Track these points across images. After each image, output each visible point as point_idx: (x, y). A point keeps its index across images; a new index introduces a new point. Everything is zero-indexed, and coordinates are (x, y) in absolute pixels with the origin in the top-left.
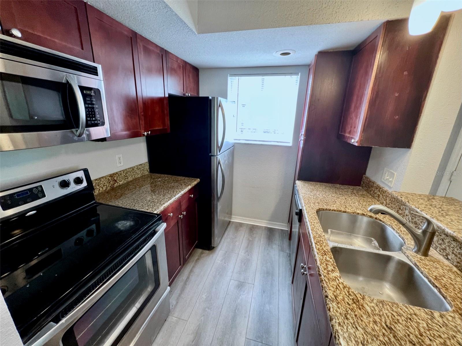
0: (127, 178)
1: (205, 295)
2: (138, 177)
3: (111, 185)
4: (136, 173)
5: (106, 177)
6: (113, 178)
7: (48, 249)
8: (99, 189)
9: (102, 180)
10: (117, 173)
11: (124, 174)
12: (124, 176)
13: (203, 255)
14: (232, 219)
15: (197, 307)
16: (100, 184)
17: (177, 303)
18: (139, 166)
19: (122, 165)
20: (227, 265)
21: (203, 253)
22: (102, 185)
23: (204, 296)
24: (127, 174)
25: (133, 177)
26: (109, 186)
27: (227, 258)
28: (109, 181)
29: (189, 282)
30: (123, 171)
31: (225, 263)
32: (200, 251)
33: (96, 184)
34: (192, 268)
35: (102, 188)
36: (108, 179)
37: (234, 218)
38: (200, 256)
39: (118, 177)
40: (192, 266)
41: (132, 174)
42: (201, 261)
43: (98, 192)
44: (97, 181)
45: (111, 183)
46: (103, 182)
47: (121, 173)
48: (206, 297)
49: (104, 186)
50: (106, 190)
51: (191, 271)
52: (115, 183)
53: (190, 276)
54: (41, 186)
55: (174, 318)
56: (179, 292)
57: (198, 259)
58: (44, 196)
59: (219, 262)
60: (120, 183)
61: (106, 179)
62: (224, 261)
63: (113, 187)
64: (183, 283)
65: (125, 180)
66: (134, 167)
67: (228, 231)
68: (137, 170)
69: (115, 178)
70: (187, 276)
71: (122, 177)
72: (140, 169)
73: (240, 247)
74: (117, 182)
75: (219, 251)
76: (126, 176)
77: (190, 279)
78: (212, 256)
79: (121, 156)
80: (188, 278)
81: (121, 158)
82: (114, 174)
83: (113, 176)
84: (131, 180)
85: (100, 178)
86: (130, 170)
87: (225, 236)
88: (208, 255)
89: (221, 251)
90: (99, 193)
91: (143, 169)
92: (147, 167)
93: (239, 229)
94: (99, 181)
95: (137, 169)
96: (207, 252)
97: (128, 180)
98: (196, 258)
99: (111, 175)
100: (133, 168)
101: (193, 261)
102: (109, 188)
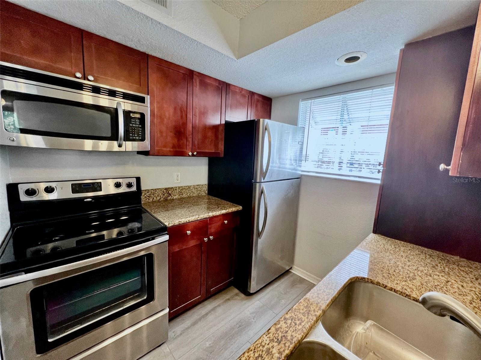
0: (182, 194)
1: (210, 343)
2: (193, 195)
3: (165, 197)
4: (192, 191)
5: (161, 189)
6: (168, 191)
7: (94, 231)
8: (153, 198)
9: (158, 191)
10: (172, 188)
11: (179, 190)
12: (179, 192)
13: (237, 297)
14: (294, 271)
15: (194, 351)
16: (155, 194)
17: (181, 334)
18: (197, 186)
19: (179, 182)
20: (255, 321)
21: (238, 295)
22: (157, 195)
23: (208, 344)
24: (182, 191)
25: (188, 194)
26: (162, 197)
27: (259, 313)
28: (164, 193)
29: (205, 318)
30: (179, 187)
31: (254, 319)
32: (236, 291)
33: (151, 193)
34: (217, 306)
35: (156, 198)
36: (163, 191)
37: (296, 269)
38: (233, 298)
39: (172, 191)
40: (218, 304)
41: (188, 192)
42: (230, 303)
43: (151, 200)
44: (152, 191)
45: (165, 195)
46: (158, 192)
47: (176, 188)
48: (209, 346)
49: (158, 196)
50: (159, 200)
51: (214, 309)
52: (169, 196)
53: (209, 313)
54: (101, 183)
55: (168, 348)
56: (189, 324)
57: (229, 299)
58: (101, 190)
59: (249, 313)
60: (174, 197)
61: (161, 190)
62: (253, 315)
63: (167, 199)
64: (199, 317)
65: (180, 195)
66: (191, 186)
67: (281, 282)
68: (193, 190)
69: (170, 192)
70: (208, 311)
71: (177, 192)
72: (196, 189)
73: (284, 307)
74: (171, 196)
75: (256, 301)
76: (181, 192)
77: (207, 316)
78: (245, 303)
79: (179, 174)
80: (207, 314)
81: (179, 176)
82: (169, 188)
83: (168, 189)
84: (186, 197)
85: (156, 189)
86: (186, 187)
87: (274, 287)
88: (242, 300)
89: (258, 302)
90: (153, 201)
91: (201, 189)
92: (206, 188)
93: (297, 286)
94: (154, 191)
95: (194, 188)
96: (243, 296)
97: (182, 197)
98: (227, 298)
99: (166, 188)
100: (189, 187)
101: (223, 299)
102: (162, 199)
